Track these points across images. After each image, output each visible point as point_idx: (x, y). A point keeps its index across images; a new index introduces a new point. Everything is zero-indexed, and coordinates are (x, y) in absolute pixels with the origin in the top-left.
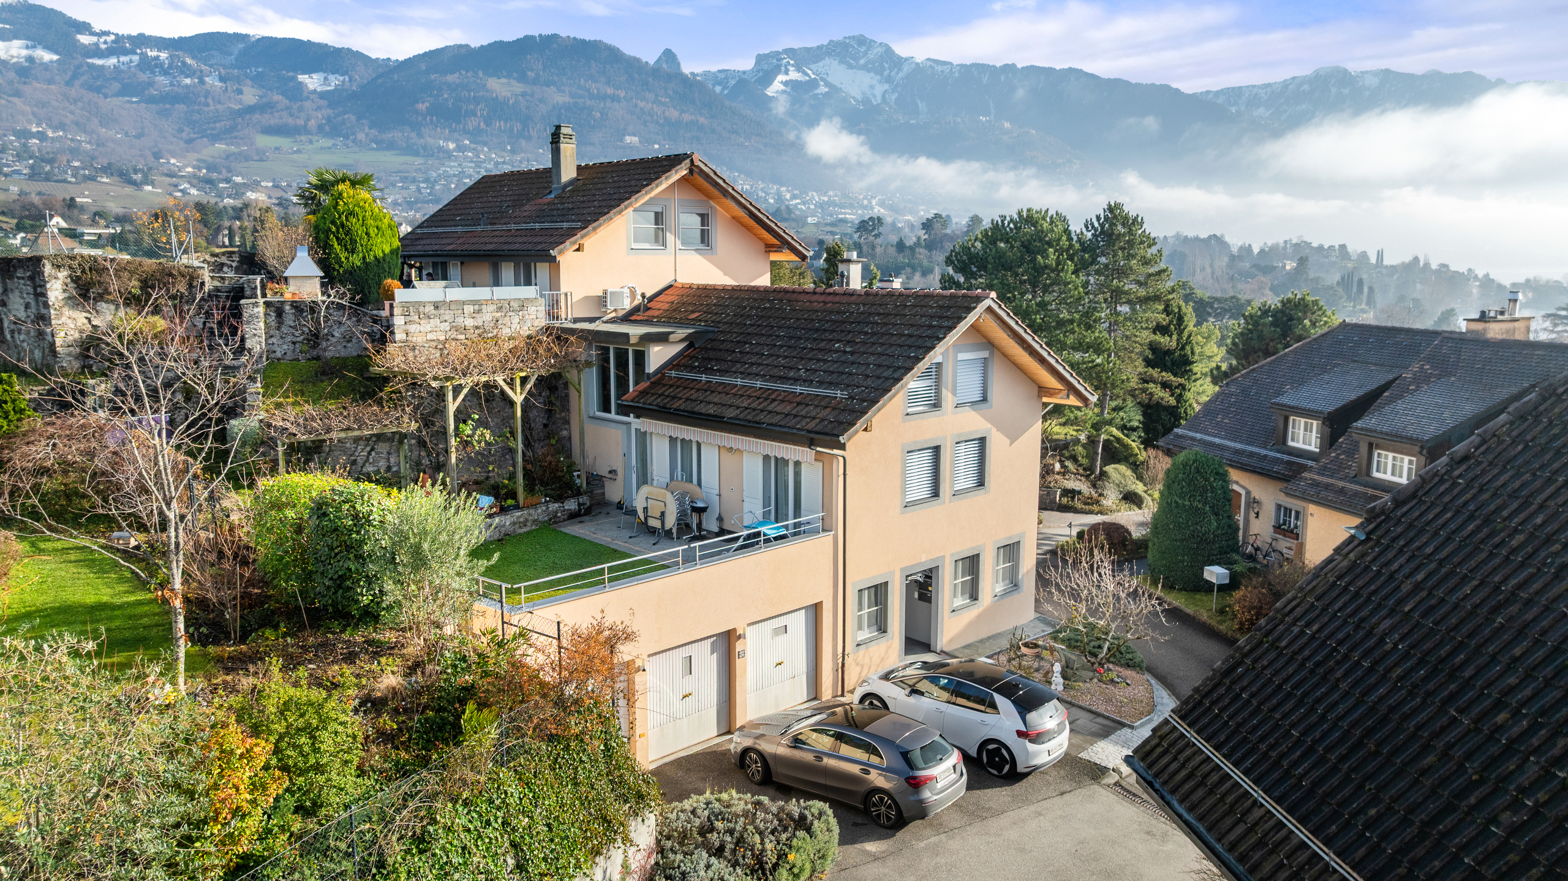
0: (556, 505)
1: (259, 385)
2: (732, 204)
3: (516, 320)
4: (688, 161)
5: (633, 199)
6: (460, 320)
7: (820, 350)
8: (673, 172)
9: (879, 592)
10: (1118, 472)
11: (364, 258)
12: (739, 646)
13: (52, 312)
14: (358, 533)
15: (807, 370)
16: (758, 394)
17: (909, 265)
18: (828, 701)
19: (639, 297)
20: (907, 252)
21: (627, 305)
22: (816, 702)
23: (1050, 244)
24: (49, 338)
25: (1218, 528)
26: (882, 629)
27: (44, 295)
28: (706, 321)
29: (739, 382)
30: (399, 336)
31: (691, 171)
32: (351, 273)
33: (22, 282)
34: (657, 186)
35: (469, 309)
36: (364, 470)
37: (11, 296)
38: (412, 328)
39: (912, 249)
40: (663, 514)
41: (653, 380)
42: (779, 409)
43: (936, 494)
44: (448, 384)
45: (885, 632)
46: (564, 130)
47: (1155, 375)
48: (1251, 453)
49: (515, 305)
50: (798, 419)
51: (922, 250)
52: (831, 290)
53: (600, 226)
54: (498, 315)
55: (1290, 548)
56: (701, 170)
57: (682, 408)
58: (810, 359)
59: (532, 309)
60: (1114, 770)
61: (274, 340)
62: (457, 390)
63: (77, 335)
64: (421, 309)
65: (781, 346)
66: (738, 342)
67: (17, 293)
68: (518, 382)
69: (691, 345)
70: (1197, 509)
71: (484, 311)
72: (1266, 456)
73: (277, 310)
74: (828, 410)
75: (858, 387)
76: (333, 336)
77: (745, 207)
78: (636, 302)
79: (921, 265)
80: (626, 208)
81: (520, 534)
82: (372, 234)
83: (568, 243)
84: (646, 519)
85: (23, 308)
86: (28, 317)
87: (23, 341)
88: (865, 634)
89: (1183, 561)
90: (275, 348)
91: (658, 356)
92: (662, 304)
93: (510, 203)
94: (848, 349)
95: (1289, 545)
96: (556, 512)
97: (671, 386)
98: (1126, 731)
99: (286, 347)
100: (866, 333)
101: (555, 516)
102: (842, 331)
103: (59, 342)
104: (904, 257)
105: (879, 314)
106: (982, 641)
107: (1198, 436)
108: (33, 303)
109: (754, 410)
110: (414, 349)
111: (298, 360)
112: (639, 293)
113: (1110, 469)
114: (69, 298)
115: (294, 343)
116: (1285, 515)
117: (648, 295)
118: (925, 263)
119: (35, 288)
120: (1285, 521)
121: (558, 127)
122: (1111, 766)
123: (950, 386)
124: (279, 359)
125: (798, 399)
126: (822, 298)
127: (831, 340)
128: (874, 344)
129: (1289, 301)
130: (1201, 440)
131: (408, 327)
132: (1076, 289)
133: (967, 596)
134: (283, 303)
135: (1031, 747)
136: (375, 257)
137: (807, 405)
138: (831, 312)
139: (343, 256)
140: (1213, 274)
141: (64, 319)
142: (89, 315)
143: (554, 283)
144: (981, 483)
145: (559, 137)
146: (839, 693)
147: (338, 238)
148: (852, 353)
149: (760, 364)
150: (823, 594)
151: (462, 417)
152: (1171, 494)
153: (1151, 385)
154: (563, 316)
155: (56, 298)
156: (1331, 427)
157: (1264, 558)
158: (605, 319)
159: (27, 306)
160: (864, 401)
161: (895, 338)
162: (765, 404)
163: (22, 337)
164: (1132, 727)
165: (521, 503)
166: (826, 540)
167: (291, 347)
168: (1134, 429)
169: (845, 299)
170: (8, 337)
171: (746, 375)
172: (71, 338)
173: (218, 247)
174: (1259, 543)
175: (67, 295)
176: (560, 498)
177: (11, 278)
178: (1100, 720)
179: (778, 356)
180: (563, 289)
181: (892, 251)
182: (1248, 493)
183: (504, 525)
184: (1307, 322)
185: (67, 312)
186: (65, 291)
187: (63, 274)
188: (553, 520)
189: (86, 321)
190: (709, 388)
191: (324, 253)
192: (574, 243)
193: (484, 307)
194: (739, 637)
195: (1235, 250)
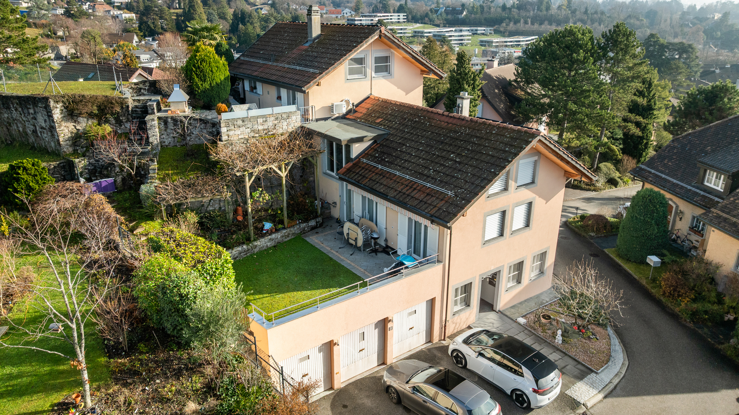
0: (305, 224)
1: (156, 163)
2: (403, 52)
3: (285, 123)
4: (378, 31)
5: (347, 55)
6: (256, 127)
7: (443, 157)
8: (370, 38)
9: (467, 288)
10: (607, 167)
11: (211, 84)
12: (389, 325)
13: (56, 125)
14: (182, 304)
15: (434, 171)
16: (406, 183)
17: (508, 18)
18: (436, 343)
19: (351, 105)
20: (507, 11)
21: (344, 111)
22: (430, 344)
23: (581, 47)
24: (56, 137)
25: (658, 233)
26: (468, 305)
27: (52, 117)
28: (384, 126)
29: (398, 173)
30: (224, 138)
31: (380, 36)
32: (204, 92)
33: (41, 109)
34: (361, 47)
35: (260, 120)
36: (208, 209)
37: (38, 115)
38: (231, 133)
39: (510, 9)
40: (356, 239)
41: (354, 162)
42: (417, 196)
43: (501, 234)
44: (246, 173)
45: (469, 306)
46: (314, 8)
47: (633, 118)
48: (682, 186)
49: (284, 116)
50: (427, 205)
51: (515, 10)
52: (451, 115)
53: (329, 72)
54: (276, 122)
55: (697, 241)
56: (386, 35)
57: (367, 185)
58: (437, 163)
59: (294, 118)
60: (583, 405)
61: (164, 136)
62: (251, 175)
63: (70, 135)
64: (235, 123)
65: (422, 151)
66: (400, 143)
67: (40, 114)
68: (283, 166)
69: (375, 142)
70: (647, 222)
71: (268, 121)
72: (690, 190)
73: (164, 121)
74: (443, 202)
75: (461, 188)
76: (193, 134)
77: (410, 53)
78: (349, 108)
79: (514, 18)
80: (344, 61)
81: (285, 242)
82: (214, 71)
83: (312, 83)
84: (348, 239)
85: (43, 122)
86: (46, 126)
87: (46, 137)
88: (458, 307)
89: (636, 248)
90: (165, 140)
91: (357, 149)
92: (362, 110)
93: (287, 46)
94: (458, 160)
95: (697, 239)
96: (305, 228)
97: (363, 168)
98: (593, 375)
99: (170, 140)
100: (468, 150)
101: (304, 230)
102: (456, 146)
103: (61, 139)
104: (505, 14)
105: (477, 137)
106: (521, 303)
107: (653, 171)
108: (47, 120)
109: (404, 194)
110: (232, 144)
111: (176, 146)
112: (351, 103)
113: (602, 165)
114: (64, 117)
115: (174, 137)
116: (697, 222)
117: (355, 104)
118: (516, 17)
119: (47, 112)
120: (696, 225)
121: (311, 7)
122: (582, 402)
123: (514, 178)
124: (167, 146)
125: (428, 191)
126: (447, 120)
127: (449, 151)
128: (472, 158)
129: (717, 86)
130: (653, 173)
131: (229, 133)
132: (593, 73)
133: (515, 280)
134: (167, 117)
135: (539, 397)
136: (216, 83)
137: (432, 196)
138: (451, 131)
139: (199, 83)
140: (671, 23)
141: (62, 128)
142: (75, 124)
143: (306, 102)
144: (527, 225)
145: (311, 12)
146: (443, 338)
147: (196, 74)
148: (460, 163)
149: (410, 162)
150: (436, 294)
151: (253, 188)
152: (633, 211)
153: (630, 124)
154: (311, 119)
155: (58, 117)
156: (733, 180)
157: (682, 242)
158: (333, 118)
159: (45, 121)
160: (463, 199)
161: (484, 156)
162: (410, 191)
163: (45, 135)
164: (597, 373)
165: (286, 226)
166: (439, 267)
167: (173, 140)
168: (617, 139)
169: (459, 123)
170: (39, 134)
171: (403, 168)
172: (67, 137)
173: (174, 9)
174: (679, 234)
175: (63, 115)
176: (306, 220)
177: (37, 106)
178: (579, 366)
179: (420, 158)
180: (310, 105)
181: (499, 10)
182: (677, 207)
183: (277, 238)
184: (726, 100)
185: (63, 124)
186: (61, 113)
187: (60, 105)
188: (303, 232)
189: (73, 127)
190: (382, 174)
191: (190, 81)
192: (316, 82)
193: (268, 119)
194: (390, 321)
195: (686, 7)
